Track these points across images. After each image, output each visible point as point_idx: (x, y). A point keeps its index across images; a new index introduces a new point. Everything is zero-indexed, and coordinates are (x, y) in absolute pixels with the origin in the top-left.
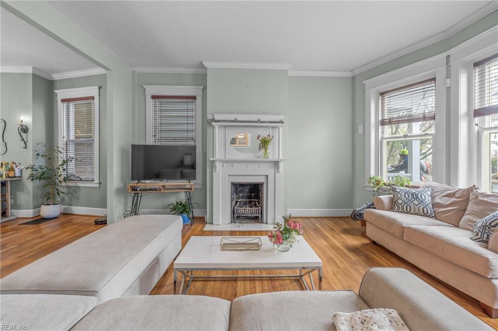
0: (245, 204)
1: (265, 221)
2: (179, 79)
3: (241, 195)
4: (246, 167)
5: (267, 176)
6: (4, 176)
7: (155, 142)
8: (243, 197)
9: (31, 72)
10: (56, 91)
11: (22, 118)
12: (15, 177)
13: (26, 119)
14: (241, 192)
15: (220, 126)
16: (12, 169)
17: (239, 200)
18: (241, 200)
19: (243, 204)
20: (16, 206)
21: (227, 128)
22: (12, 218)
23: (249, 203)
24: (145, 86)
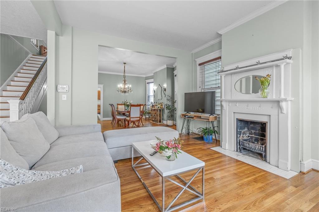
0: (257, 140)
1: (268, 161)
2: (211, 49)
3: (253, 131)
4: (247, 106)
5: (270, 115)
6: (160, 108)
7: (201, 91)
8: (255, 134)
9: (166, 67)
10: (174, 72)
11: (164, 86)
12: (162, 108)
13: (165, 86)
14: (253, 128)
15: (227, 75)
16: (162, 105)
17: (252, 136)
18: (253, 136)
19: (255, 140)
20: (163, 119)
21: (233, 75)
22: (162, 123)
23: (261, 140)
24: (196, 60)
